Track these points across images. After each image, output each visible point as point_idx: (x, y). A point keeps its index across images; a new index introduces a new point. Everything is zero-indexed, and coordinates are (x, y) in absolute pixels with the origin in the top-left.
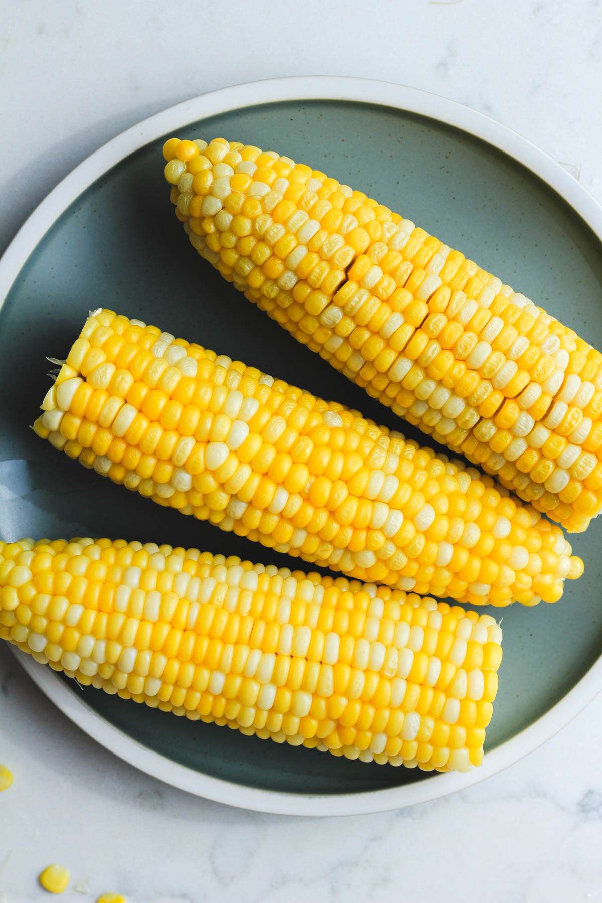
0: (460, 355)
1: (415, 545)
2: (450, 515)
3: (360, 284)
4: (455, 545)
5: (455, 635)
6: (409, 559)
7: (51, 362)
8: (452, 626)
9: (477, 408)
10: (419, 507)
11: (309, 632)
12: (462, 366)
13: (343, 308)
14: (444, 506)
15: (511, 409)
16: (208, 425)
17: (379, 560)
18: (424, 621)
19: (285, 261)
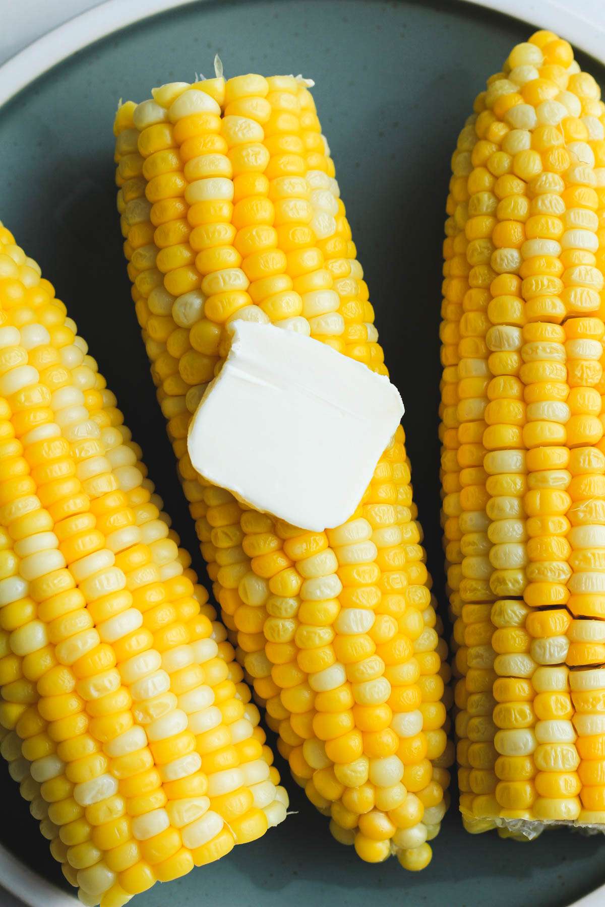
0: (575, 513)
2: (379, 648)
3: (568, 340)
4: (349, 682)
6: (293, 640)
7: (213, 66)
9: (529, 581)
10: (363, 603)
12: (565, 525)
13: (525, 341)
15: (558, 620)
17: (263, 608)
19: (526, 238)
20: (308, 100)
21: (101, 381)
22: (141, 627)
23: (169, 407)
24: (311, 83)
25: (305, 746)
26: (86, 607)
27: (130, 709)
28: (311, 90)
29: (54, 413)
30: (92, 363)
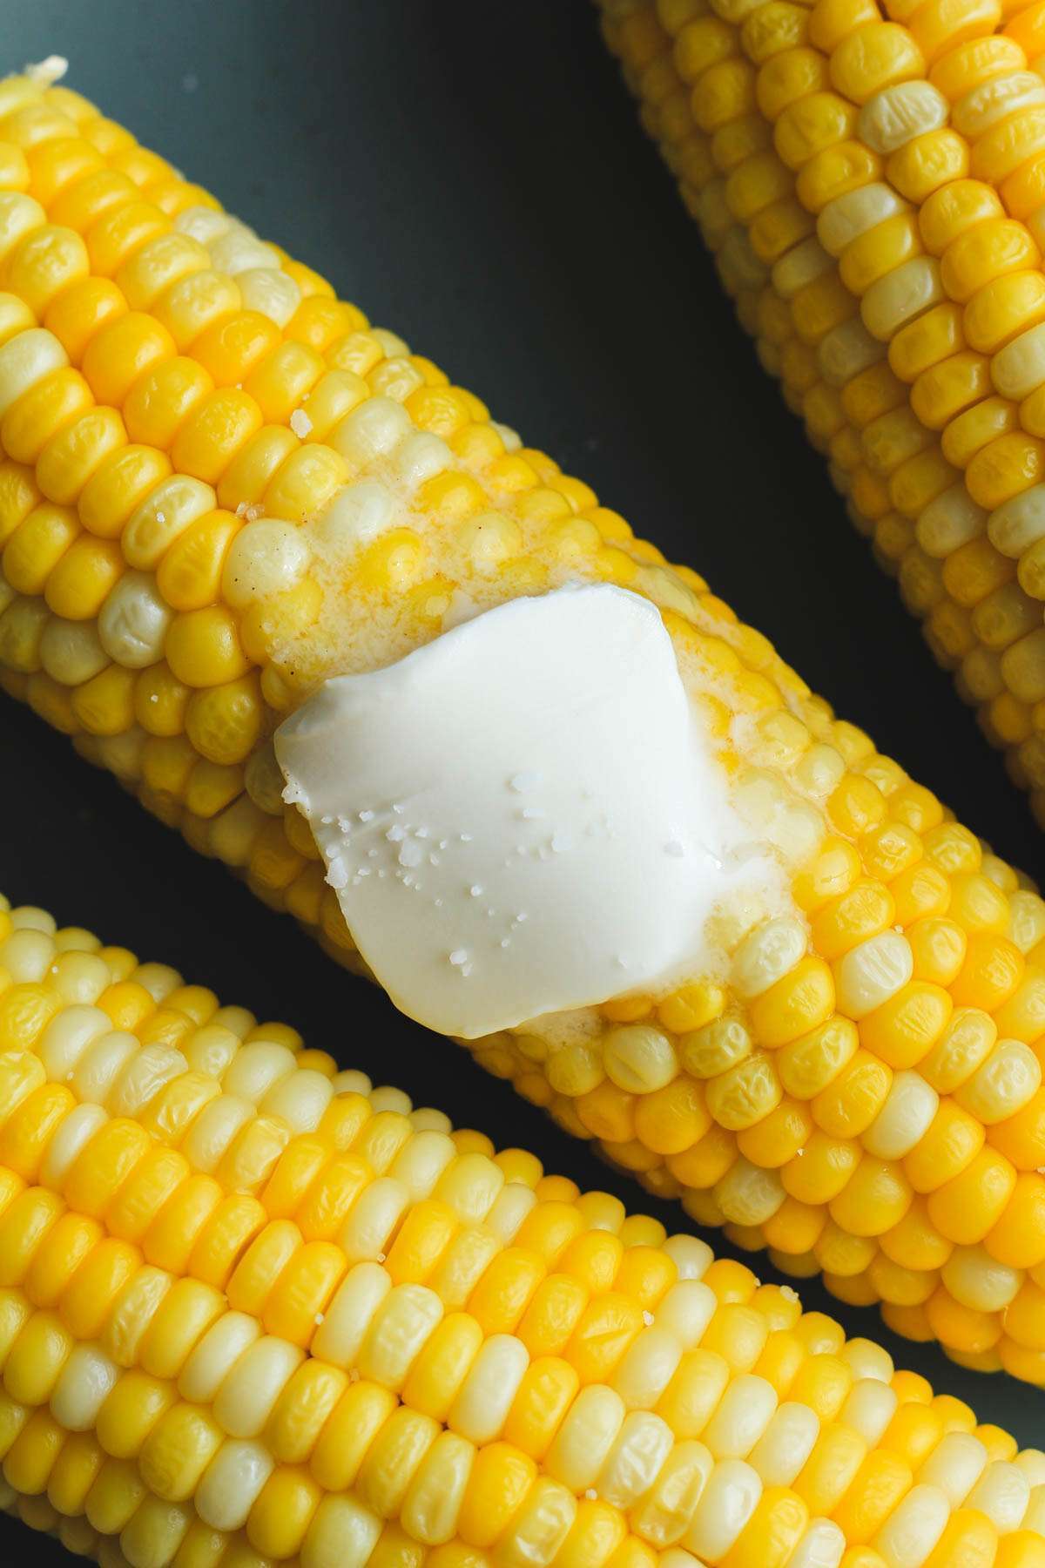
1: (818, 1048)
2: (960, 993)
4: (945, 1097)
5: (920, 1473)
6: (786, 1096)
8: (921, 1440)
10: (868, 926)
11: (435, 1309)
14: (949, 956)
16: (274, 457)
17: (684, 1075)
18: (832, 1394)
20: (77, 108)
21: (123, 960)
22: (530, 1363)
23: (231, 842)
24: (56, 66)
25: (948, 1282)
26: (401, 1404)
27: (630, 1532)
28: (65, 82)
29: (69, 1085)
30: (80, 939)
